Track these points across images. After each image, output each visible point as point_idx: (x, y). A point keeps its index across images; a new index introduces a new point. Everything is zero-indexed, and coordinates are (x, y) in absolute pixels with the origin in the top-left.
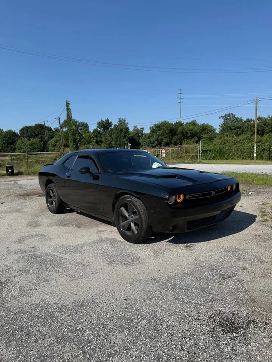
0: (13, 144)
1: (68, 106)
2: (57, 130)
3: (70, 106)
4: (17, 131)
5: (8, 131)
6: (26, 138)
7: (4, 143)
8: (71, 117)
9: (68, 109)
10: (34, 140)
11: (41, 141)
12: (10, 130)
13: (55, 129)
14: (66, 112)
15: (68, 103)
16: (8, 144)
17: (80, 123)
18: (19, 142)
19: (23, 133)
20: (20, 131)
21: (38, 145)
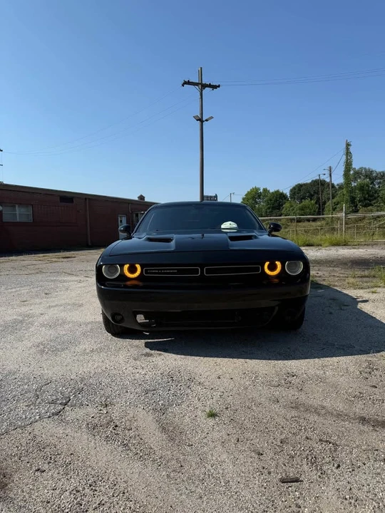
0: (279, 209)
1: (347, 149)
2: (341, 187)
3: (351, 149)
4: (287, 192)
5: (276, 192)
6: (297, 200)
7: (269, 208)
8: (351, 165)
9: (348, 153)
10: (306, 202)
11: (316, 203)
12: (278, 191)
13: (338, 185)
14: (344, 157)
15: (348, 145)
16: (274, 208)
17: (377, 174)
18: (287, 205)
19: (294, 193)
20: (291, 191)
21: (310, 210)
